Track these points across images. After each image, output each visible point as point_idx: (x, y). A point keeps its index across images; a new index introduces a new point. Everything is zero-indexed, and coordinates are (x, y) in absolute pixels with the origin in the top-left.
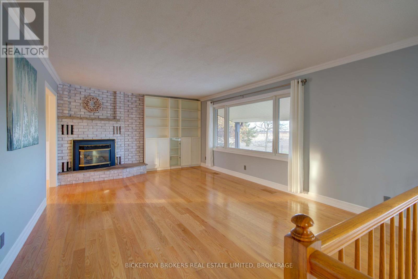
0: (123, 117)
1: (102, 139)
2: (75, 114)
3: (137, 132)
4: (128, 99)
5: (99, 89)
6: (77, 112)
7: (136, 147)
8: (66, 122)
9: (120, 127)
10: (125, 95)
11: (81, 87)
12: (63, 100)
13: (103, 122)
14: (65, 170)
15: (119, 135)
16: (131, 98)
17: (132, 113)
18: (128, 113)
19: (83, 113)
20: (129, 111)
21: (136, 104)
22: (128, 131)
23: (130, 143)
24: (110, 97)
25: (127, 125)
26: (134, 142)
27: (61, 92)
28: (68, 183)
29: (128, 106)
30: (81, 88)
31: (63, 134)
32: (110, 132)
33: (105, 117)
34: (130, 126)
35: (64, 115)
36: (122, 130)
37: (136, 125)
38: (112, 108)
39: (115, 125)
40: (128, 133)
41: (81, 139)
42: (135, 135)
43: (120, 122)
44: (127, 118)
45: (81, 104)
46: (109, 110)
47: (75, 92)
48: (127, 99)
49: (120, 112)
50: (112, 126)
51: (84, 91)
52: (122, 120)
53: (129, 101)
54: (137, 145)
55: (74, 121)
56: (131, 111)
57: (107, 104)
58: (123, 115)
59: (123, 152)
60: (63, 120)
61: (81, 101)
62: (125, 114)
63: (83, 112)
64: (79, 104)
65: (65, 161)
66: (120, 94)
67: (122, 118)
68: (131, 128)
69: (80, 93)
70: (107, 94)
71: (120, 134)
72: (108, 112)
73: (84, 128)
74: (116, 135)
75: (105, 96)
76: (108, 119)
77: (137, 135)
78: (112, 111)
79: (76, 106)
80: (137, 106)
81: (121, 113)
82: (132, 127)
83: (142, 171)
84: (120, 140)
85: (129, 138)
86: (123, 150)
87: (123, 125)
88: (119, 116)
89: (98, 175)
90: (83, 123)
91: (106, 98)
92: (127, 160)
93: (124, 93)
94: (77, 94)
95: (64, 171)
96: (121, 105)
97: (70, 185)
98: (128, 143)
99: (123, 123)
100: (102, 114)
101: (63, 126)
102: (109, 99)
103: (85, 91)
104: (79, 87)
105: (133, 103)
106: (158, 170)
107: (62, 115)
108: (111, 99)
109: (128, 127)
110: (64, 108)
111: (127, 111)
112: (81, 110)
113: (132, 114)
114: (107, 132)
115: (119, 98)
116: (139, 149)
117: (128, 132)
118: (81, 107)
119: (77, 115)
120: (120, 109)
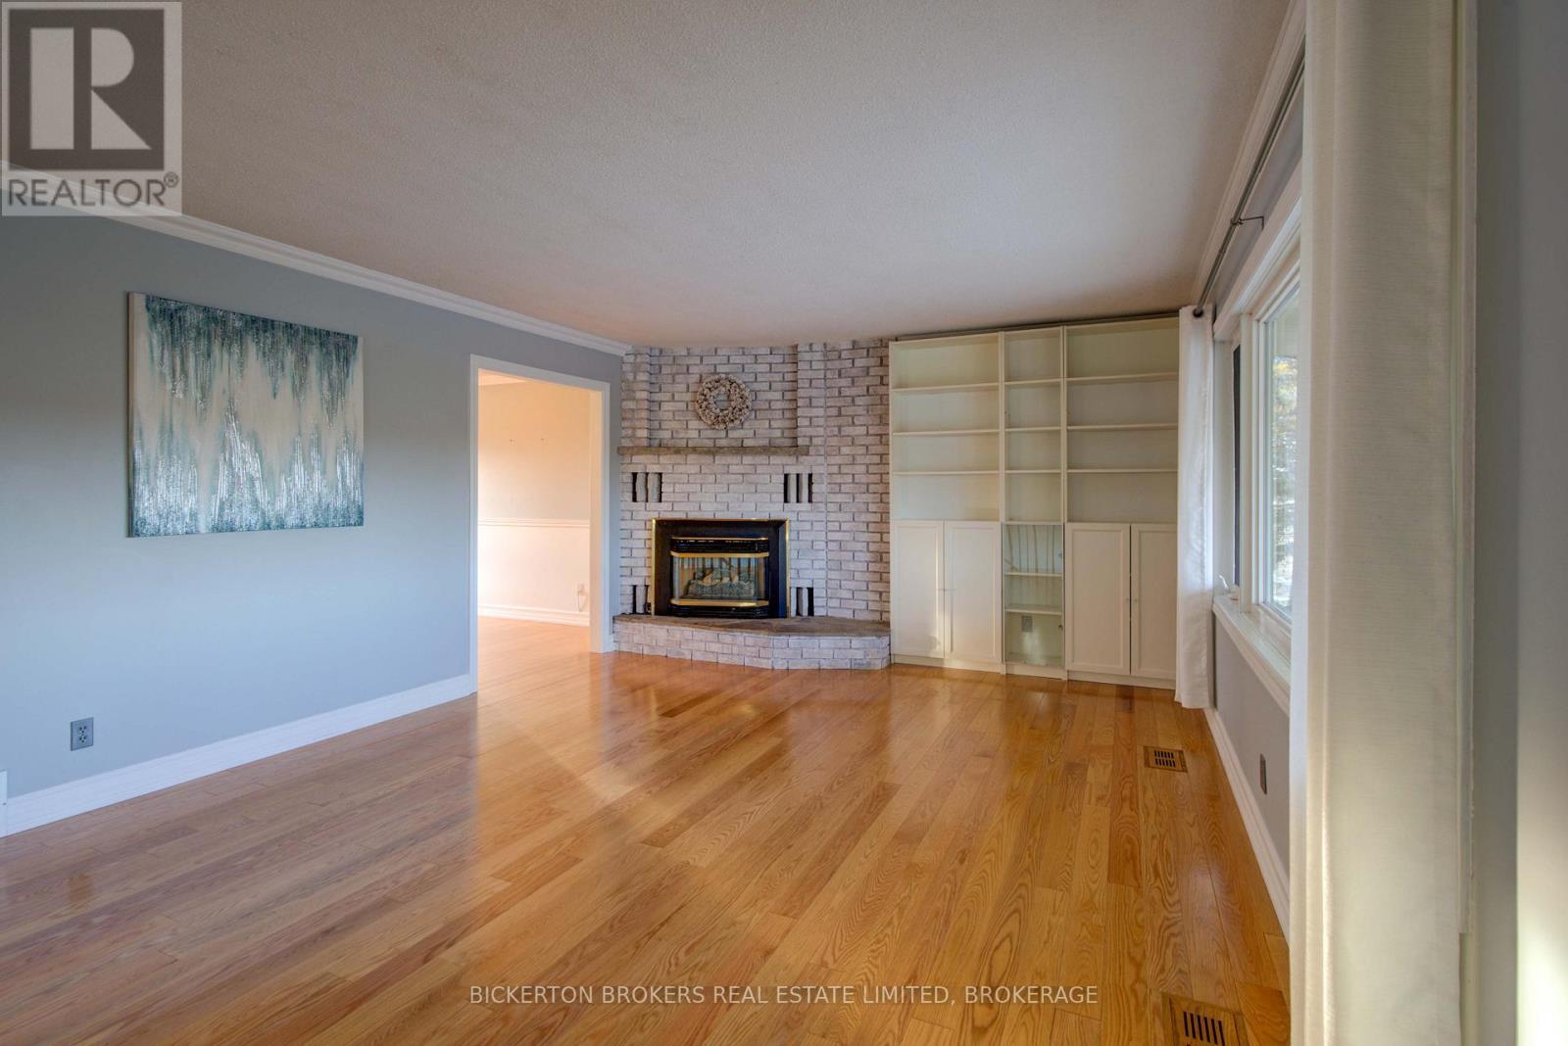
0: (823, 439)
1: (745, 518)
2: (673, 438)
3: (872, 495)
4: (839, 367)
5: (743, 348)
6: (677, 432)
7: (868, 557)
8: (640, 464)
9: (810, 476)
10: (830, 352)
11: (688, 349)
12: (633, 399)
13: (748, 459)
14: (640, 609)
15: (805, 505)
16: (851, 361)
17: (853, 418)
18: (840, 421)
19: (694, 434)
20: (843, 413)
21: (868, 381)
22: (840, 492)
23: (847, 537)
24: (781, 368)
25: (835, 469)
26: (862, 535)
27: (630, 377)
28: (634, 650)
29: (840, 393)
30: (689, 353)
31: (635, 500)
32: (773, 496)
33: (765, 442)
34: (845, 470)
35: (637, 442)
36: (815, 488)
37: (868, 465)
38: (787, 406)
39: (792, 471)
40: (839, 498)
41: (682, 516)
42: (864, 507)
43: (809, 457)
44: (834, 441)
45: (689, 404)
46: (777, 417)
47: (675, 369)
48: (837, 364)
49: (811, 418)
50: (781, 472)
51: (698, 362)
52: (818, 450)
53: (843, 371)
54: (871, 549)
55: (664, 459)
56: (850, 411)
57: (770, 396)
58: (821, 431)
59: (823, 569)
60: (636, 459)
61: (689, 394)
62: (829, 423)
63: (695, 431)
64: (682, 406)
65: (639, 582)
66: (811, 350)
67: (816, 441)
68: (849, 479)
69: (688, 369)
70: (770, 359)
71: (810, 501)
72: (775, 424)
73: (688, 482)
74: (793, 504)
75: (765, 368)
76: (770, 449)
77: (872, 507)
78: (788, 419)
79: (674, 412)
80: (871, 390)
81: (814, 423)
82: (853, 475)
83: (859, 655)
84: (808, 526)
85: (840, 516)
86: (823, 564)
87: (821, 467)
88: (805, 436)
89: (701, 641)
90: (686, 464)
91: (766, 373)
92: (834, 603)
93: (825, 344)
94: (678, 374)
95: (638, 611)
96: (814, 393)
97: (638, 655)
98: (837, 536)
99: (820, 460)
100: (752, 431)
101: (635, 475)
102: (778, 377)
103: (702, 361)
104: (684, 353)
105: (856, 379)
106: (947, 665)
107: (631, 445)
108: (786, 375)
109: (840, 473)
110: (637, 424)
111: (834, 412)
112: (689, 423)
113: (853, 423)
114: (764, 494)
115: (808, 368)
116: (879, 565)
117: (839, 495)
118: (690, 416)
119: (678, 441)
120: (811, 406)
